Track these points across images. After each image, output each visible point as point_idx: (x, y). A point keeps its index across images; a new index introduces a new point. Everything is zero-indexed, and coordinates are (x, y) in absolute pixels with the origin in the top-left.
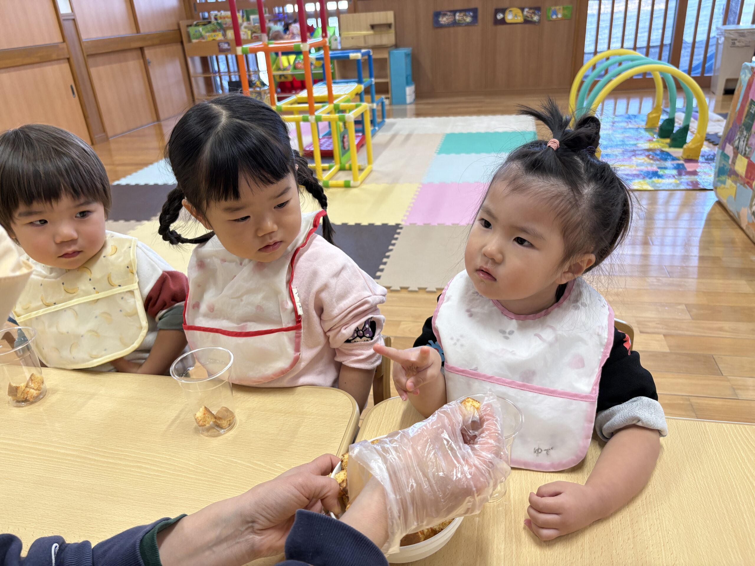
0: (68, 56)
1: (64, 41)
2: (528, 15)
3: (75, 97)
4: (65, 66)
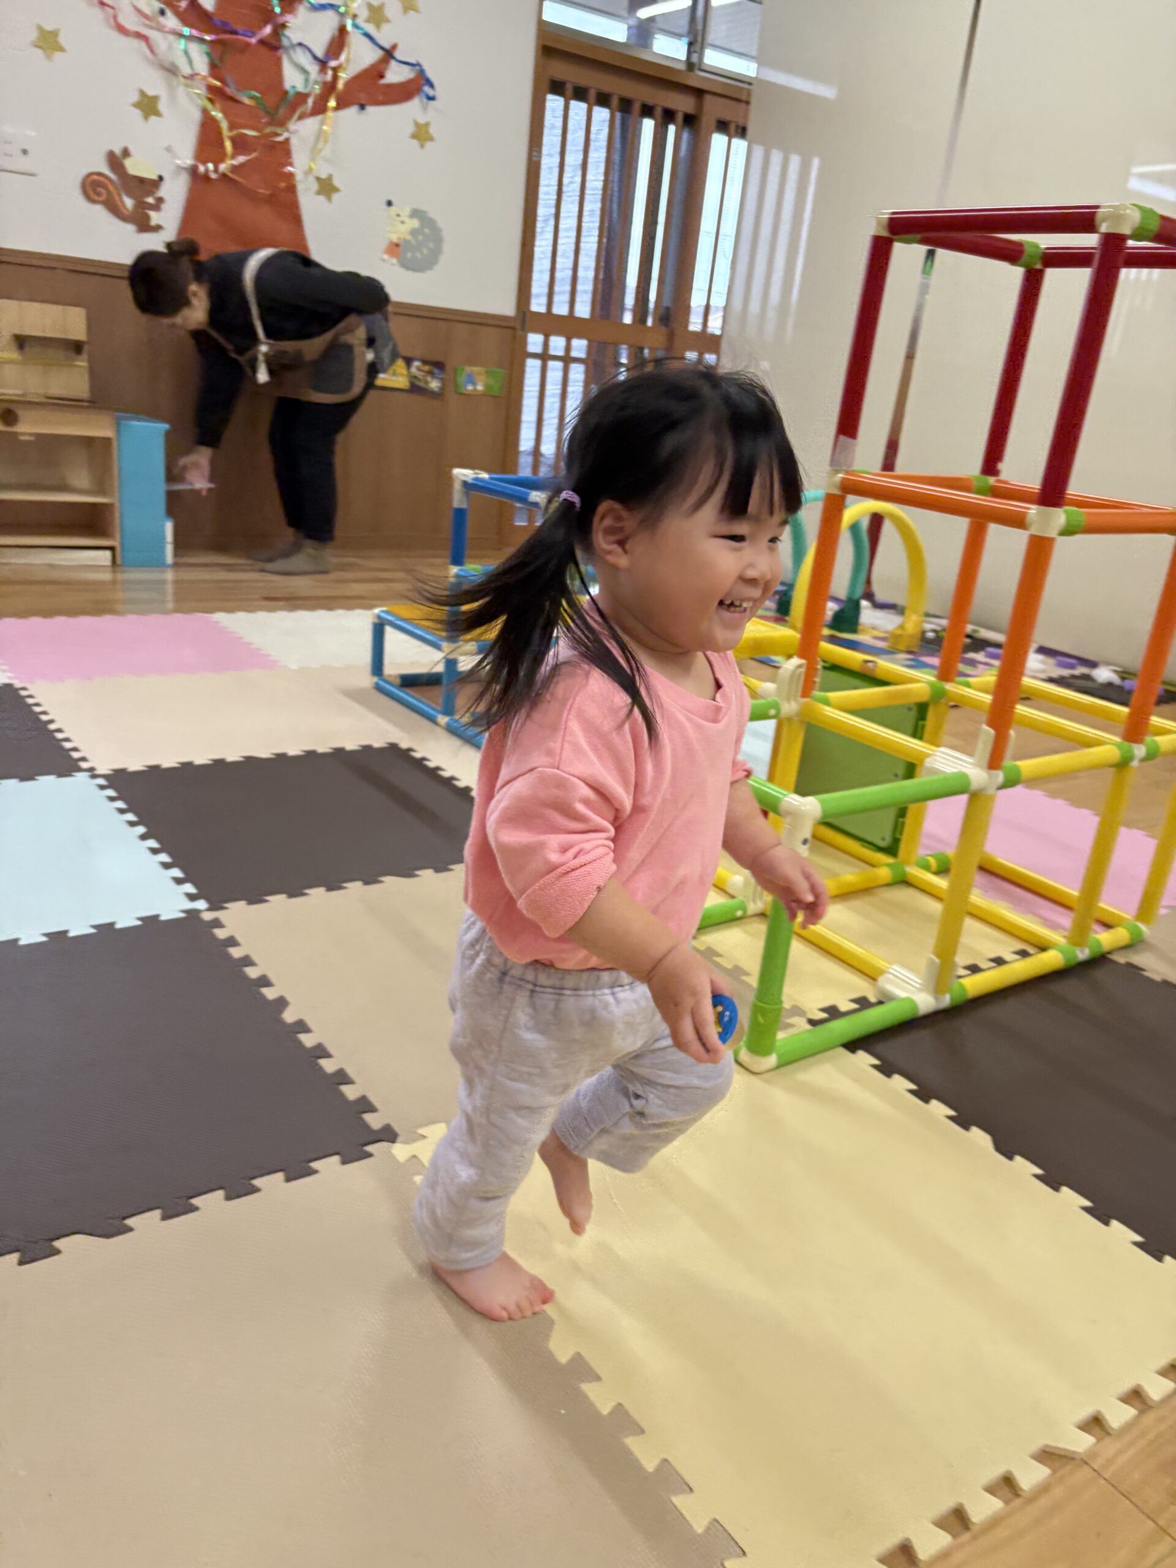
2: (419, 374)
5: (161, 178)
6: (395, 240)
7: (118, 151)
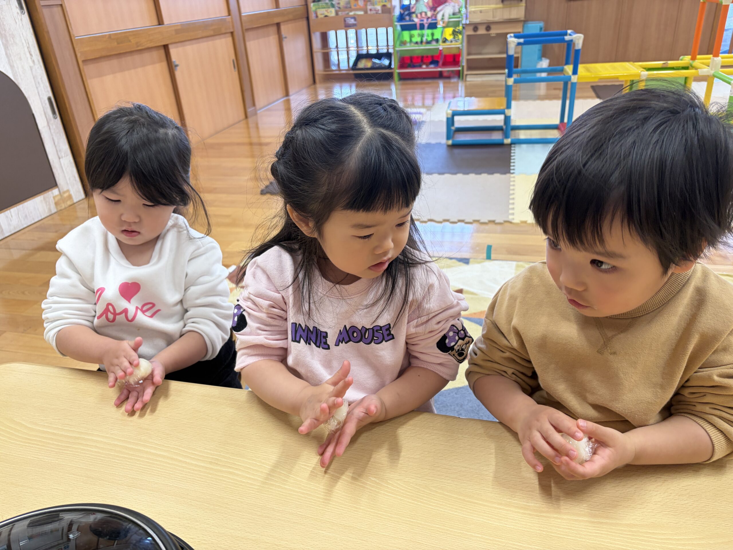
0: (232, 30)
1: (229, 14)
3: (235, 71)
4: (230, 39)
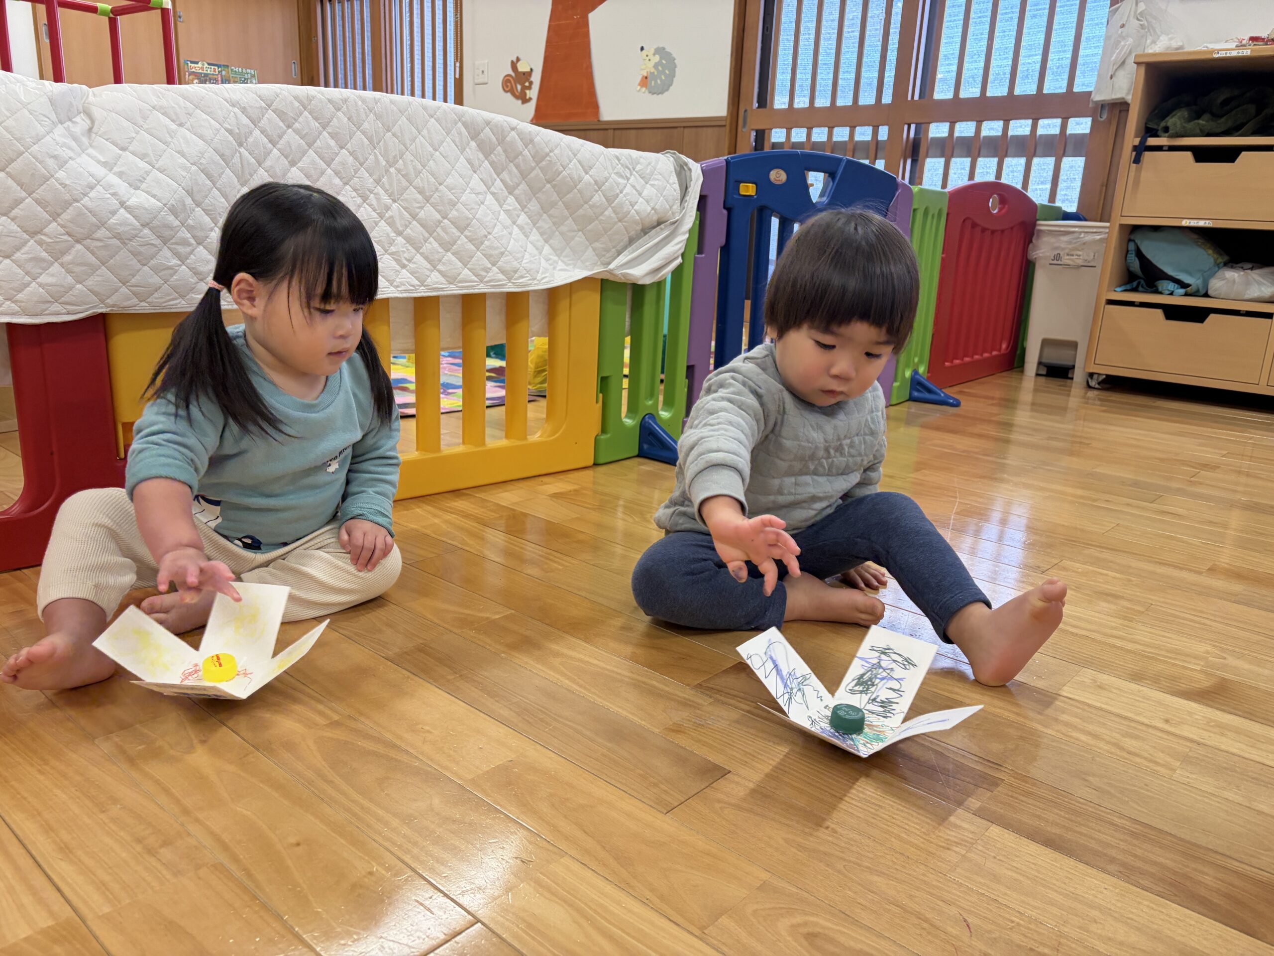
5: (531, 70)
6: (645, 75)
7: (515, 60)
